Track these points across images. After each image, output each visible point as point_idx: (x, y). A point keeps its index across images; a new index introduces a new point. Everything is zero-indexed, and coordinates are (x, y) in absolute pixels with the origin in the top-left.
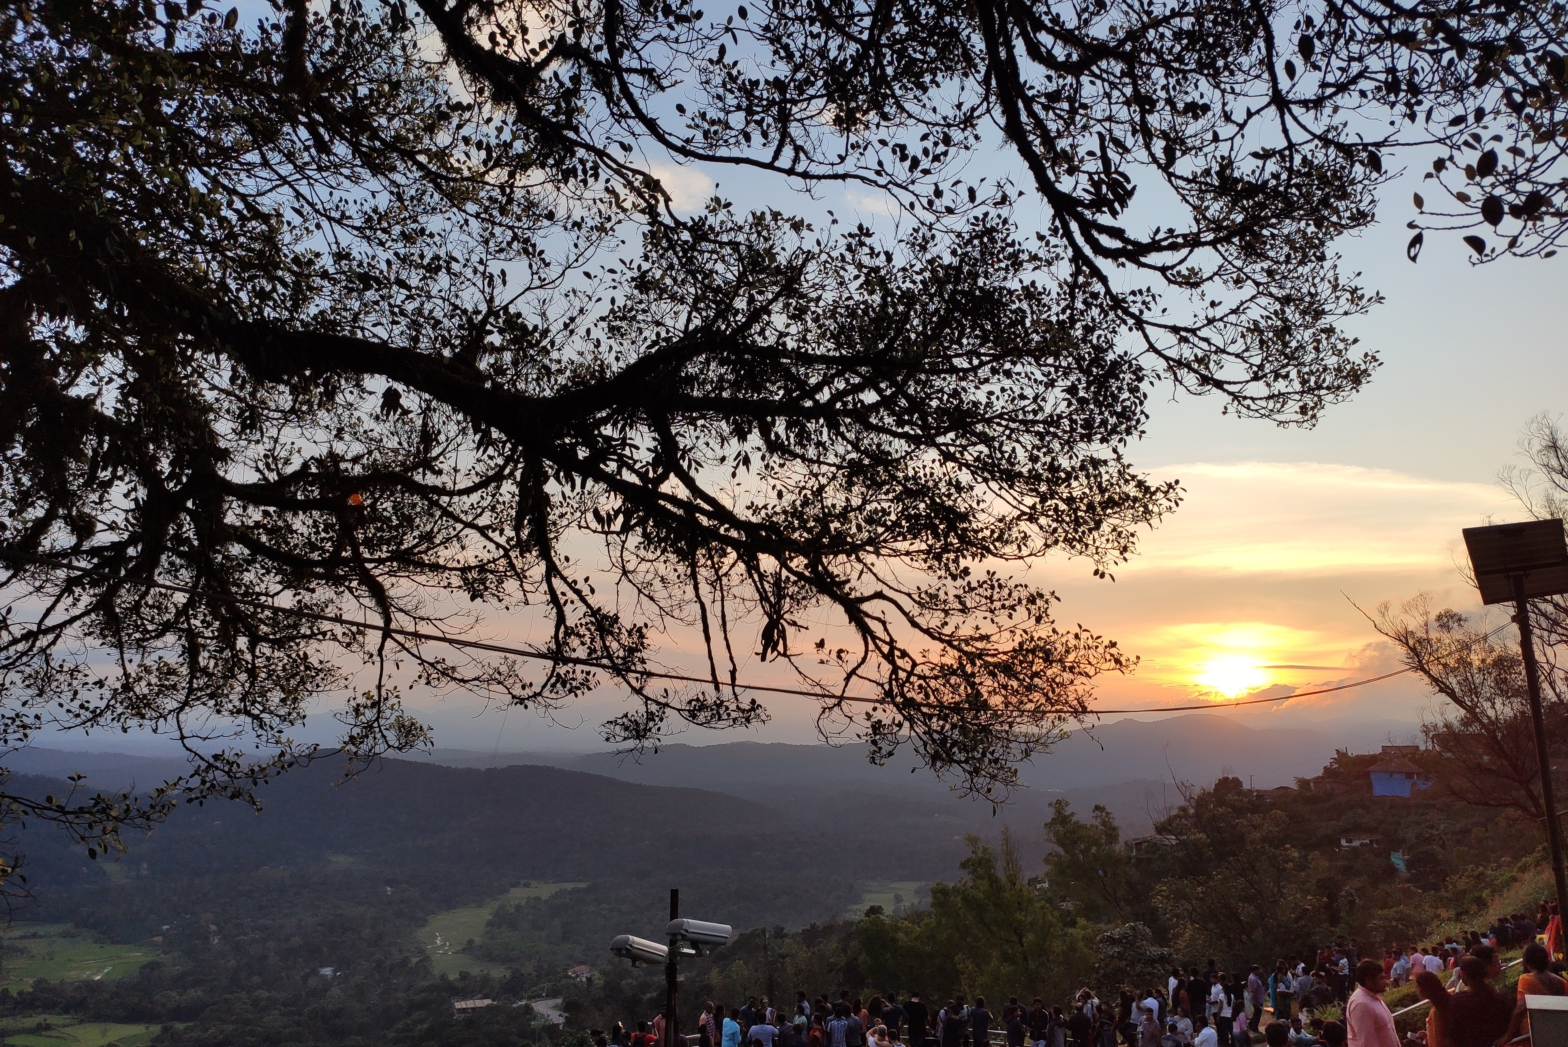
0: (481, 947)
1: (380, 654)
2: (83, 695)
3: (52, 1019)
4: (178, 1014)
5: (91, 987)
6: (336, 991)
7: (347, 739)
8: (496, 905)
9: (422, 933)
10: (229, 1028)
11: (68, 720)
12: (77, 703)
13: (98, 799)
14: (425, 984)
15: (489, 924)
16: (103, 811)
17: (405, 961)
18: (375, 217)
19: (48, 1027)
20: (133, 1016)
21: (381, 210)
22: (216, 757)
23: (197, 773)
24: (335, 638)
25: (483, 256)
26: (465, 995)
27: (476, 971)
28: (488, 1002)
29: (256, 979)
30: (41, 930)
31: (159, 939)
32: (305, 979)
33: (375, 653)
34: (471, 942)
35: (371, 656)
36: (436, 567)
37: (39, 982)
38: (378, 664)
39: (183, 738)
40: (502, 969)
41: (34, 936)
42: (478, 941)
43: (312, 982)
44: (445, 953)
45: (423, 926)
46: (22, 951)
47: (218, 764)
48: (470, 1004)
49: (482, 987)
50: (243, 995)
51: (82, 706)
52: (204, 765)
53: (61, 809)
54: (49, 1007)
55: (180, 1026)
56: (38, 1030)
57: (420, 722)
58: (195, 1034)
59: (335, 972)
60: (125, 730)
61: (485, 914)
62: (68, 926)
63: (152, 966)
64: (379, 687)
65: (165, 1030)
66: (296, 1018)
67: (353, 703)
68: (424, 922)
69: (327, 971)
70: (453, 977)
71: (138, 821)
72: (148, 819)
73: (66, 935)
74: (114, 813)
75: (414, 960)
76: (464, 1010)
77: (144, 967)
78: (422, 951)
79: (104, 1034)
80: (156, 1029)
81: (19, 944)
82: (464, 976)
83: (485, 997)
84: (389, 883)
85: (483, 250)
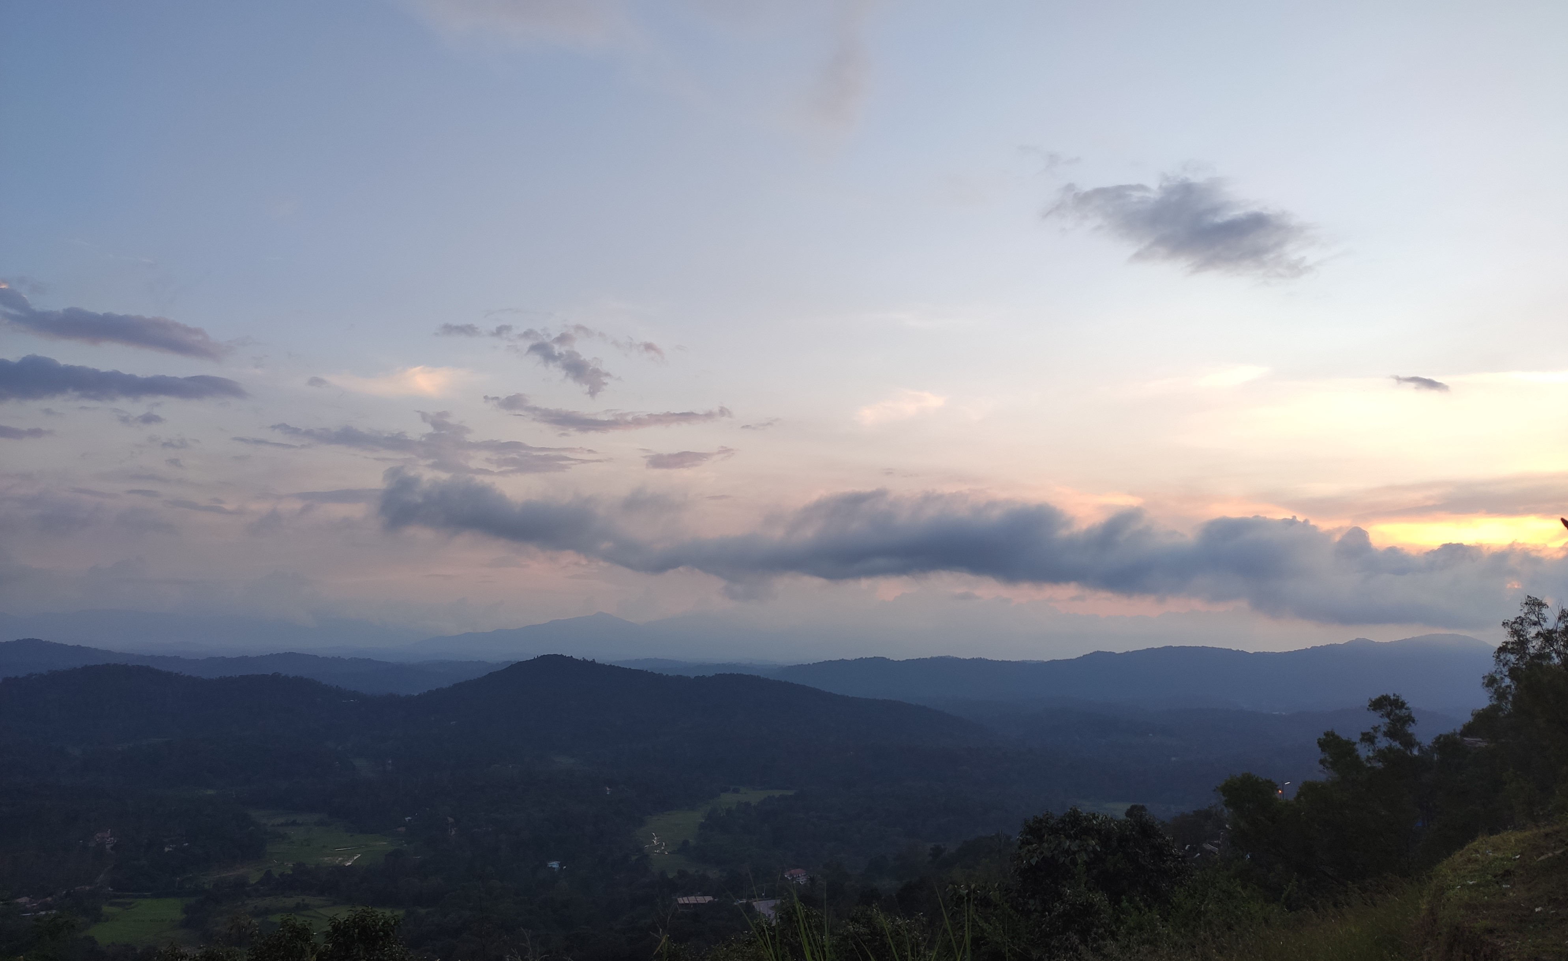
0: (695, 849)
3: (309, 901)
4: (420, 901)
5: (342, 870)
6: (564, 884)
8: (707, 809)
9: (639, 834)
10: (467, 915)
14: (646, 881)
15: (702, 827)
17: (626, 859)
19: (306, 907)
20: (380, 900)
26: (686, 892)
27: (692, 871)
28: (708, 898)
29: (490, 870)
30: (301, 819)
31: (402, 829)
32: (535, 871)
34: (685, 843)
37: (298, 866)
40: (718, 871)
41: (294, 823)
42: (692, 843)
43: (542, 875)
44: (662, 853)
45: (639, 827)
46: (284, 838)
48: (692, 900)
49: (701, 886)
50: (479, 884)
54: (307, 889)
55: (423, 911)
56: (298, 908)
58: (436, 920)
59: (561, 865)
61: (698, 817)
62: (323, 816)
63: (396, 856)
66: (528, 908)
68: (640, 823)
69: (555, 865)
70: (672, 875)
73: (321, 824)
75: (634, 858)
76: (686, 906)
77: (389, 856)
78: (640, 851)
81: (283, 831)
82: (682, 875)
83: (704, 894)
84: (608, 784)
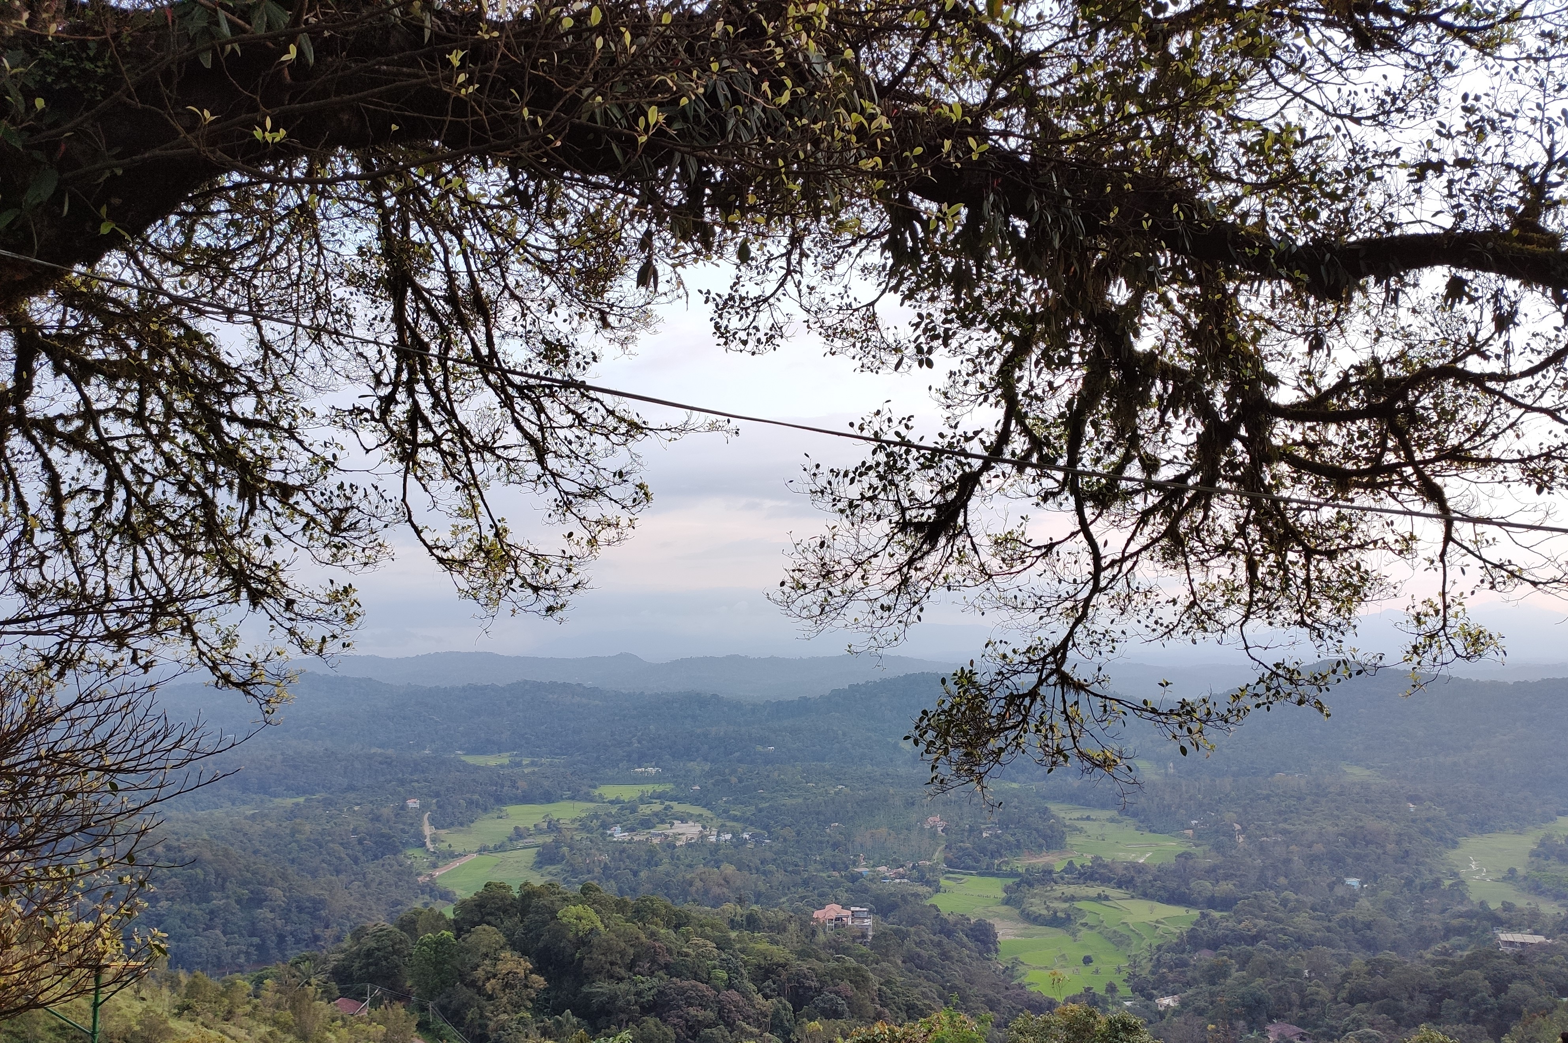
0: (1525, 878)
1: (1442, 560)
2: (1157, 613)
3: (1109, 891)
4: (1212, 903)
5: (1141, 869)
6: (1364, 903)
7: (1410, 649)
8: (1541, 834)
9: (1453, 855)
10: (1262, 923)
11: (1148, 634)
12: (1152, 620)
13: (1183, 704)
14: (1463, 909)
15: (1534, 854)
16: (1188, 713)
17: (1437, 883)
18: (1388, 99)
19: (1107, 898)
20: (1175, 898)
21: (1395, 89)
22: (1277, 666)
23: (1261, 680)
24: (1386, 546)
25: (1541, 101)
26: (1511, 927)
27: (1522, 902)
28: (1539, 939)
29: (1282, 880)
30: (1094, 814)
31: (1190, 832)
32: (1331, 886)
33: (1437, 559)
34: (1512, 871)
35: (1432, 562)
36: (1487, 462)
37: (1097, 858)
38: (1441, 570)
39: (1247, 648)
40: (1555, 905)
41: (1088, 818)
42: (1521, 871)
43: (1339, 891)
44: (1483, 880)
45: (1454, 848)
46: (1081, 830)
47: (1280, 672)
48: (1517, 937)
49: (1532, 921)
50: (1272, 893)
51: (1156, 622)
52: (1267, 673)
53: (1154, 711)
54: (1105, 880)
55: (1216, 914)
56: (1100, 898)
57: (1488, 629)
58: (1230, 924)
59: (1362, 883)
60: (1194, 642)
61: (1528, 842)
62: (1113, 813)
63: (1185, 856)
64: (1444, 594)
65: (1204, 916)
66: (1326, 924)
67: (1413, 612)
68: (1455, 845)
69: (1354, 882)
70: (1494, 905)
71: (1219, 723)
72: (1226, 721)
73: (1112, 820)
74: (1197, 715)
75: (1447, 883)
76: (1511, 943)
77: (1179, 856)
78: (1456, 875)
79: (1152, 910)
80: (1195, 913)
81: (1080, 824)
82: (1508, 907)
83: (1536, 933)
84: (1414, 799)
85: (1541, 95)
